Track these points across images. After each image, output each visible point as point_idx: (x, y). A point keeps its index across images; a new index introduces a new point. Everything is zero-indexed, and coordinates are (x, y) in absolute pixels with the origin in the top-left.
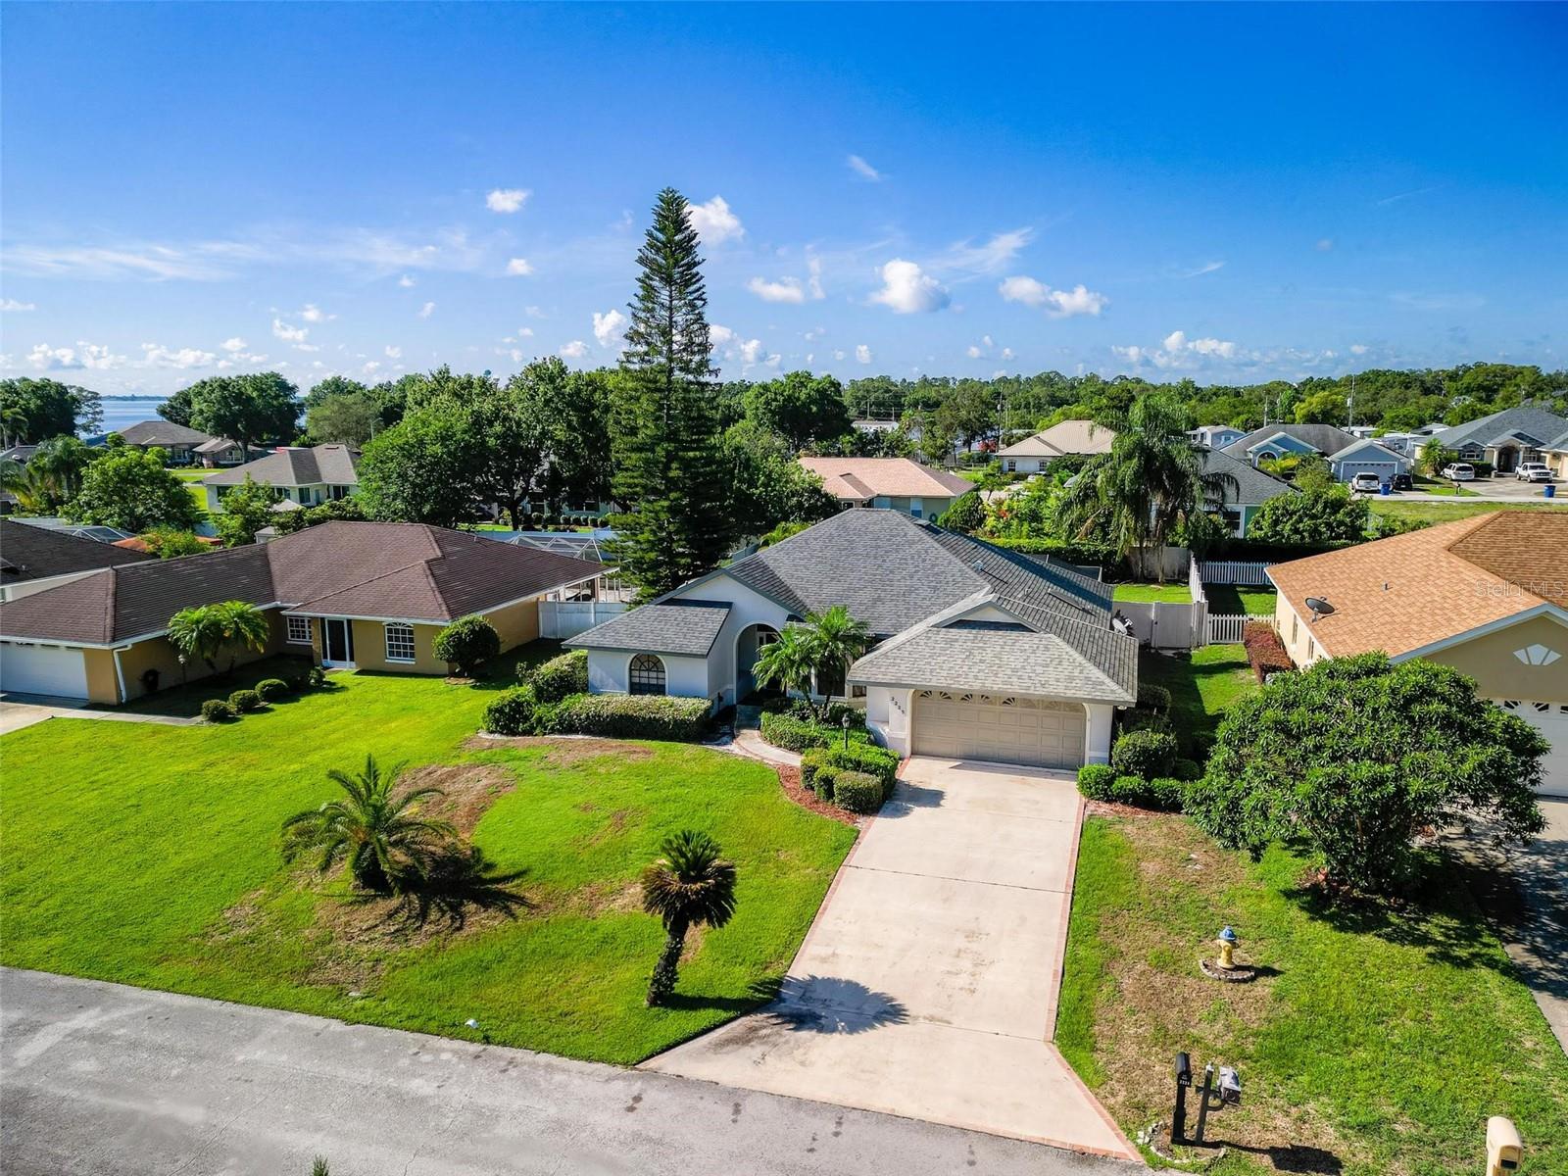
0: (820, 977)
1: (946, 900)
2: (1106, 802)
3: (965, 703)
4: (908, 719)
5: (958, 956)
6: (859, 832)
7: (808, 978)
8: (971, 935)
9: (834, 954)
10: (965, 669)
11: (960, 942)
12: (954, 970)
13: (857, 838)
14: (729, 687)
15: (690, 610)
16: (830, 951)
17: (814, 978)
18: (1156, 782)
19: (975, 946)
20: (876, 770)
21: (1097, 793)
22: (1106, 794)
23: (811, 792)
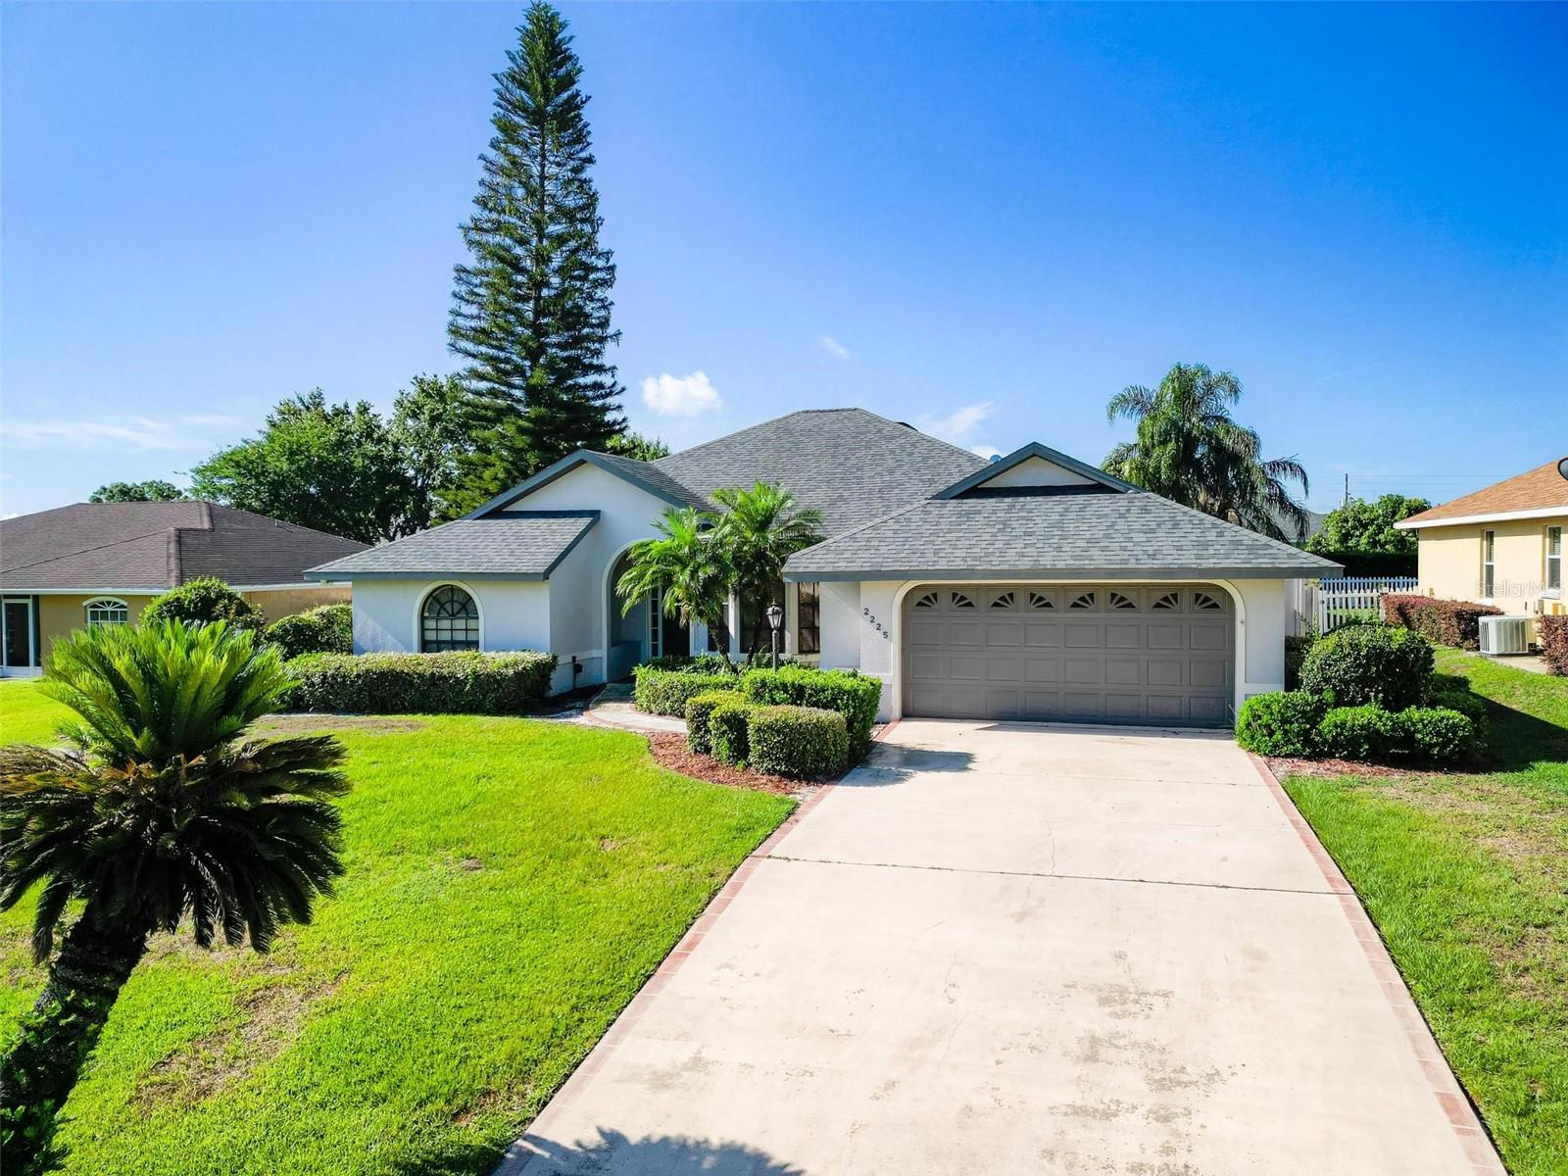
0: (634, 1136)
1: (1021, 916)
2: (1308, 758)
3: (999, 613)
4: (894, 648)
5: (1092, 1058)
6: (797, 806)
7: (592, 1139)
8: (1113, 998)
9: (697, 1063)
10: (999, 545)
11: (1093, 1018)
12: (1091, 1102)
13: (790, 814)
14: (595, 653)
15: (525, 522)
16: (685, 1053)
17: (614, 1139)
18: (1413, 713)
19: (1140, 1029)
20: (834, 700)
21: (1288, 742)
22: (1307, 741)
23: (704, 757)
